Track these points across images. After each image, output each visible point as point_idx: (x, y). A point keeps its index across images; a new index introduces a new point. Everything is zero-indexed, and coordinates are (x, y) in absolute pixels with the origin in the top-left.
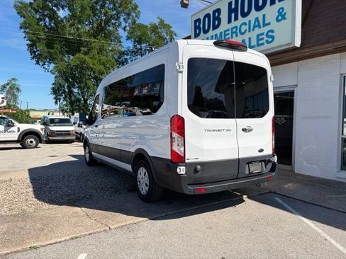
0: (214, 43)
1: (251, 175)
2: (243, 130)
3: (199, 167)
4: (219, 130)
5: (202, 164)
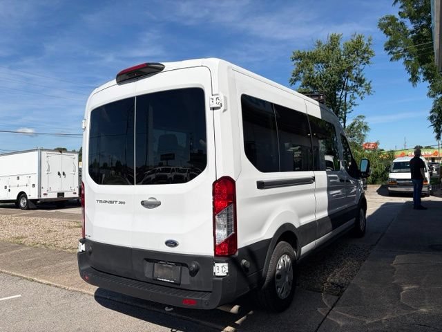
4: (111, 203)
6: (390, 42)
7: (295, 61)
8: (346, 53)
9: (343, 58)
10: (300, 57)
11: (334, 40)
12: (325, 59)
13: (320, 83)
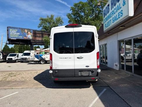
0: (65, 27)
1: (82, 76)
2: (77, 58)
3: (57, 71)
4: (66, 58)
5: (58, 70)
6: (69, 21)
7: (41, 21)
8: (57, 21)
9: (55, 22)
10: (42, 20)
11: (52, 16)
12: (50, 22)
13: (49, 29)
